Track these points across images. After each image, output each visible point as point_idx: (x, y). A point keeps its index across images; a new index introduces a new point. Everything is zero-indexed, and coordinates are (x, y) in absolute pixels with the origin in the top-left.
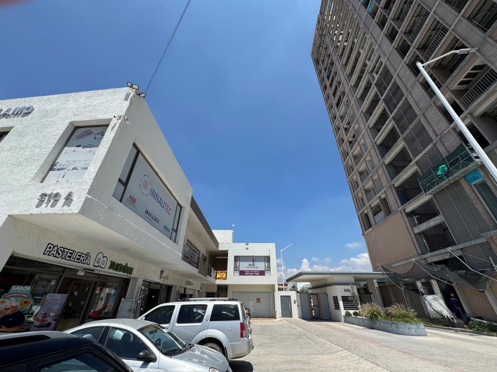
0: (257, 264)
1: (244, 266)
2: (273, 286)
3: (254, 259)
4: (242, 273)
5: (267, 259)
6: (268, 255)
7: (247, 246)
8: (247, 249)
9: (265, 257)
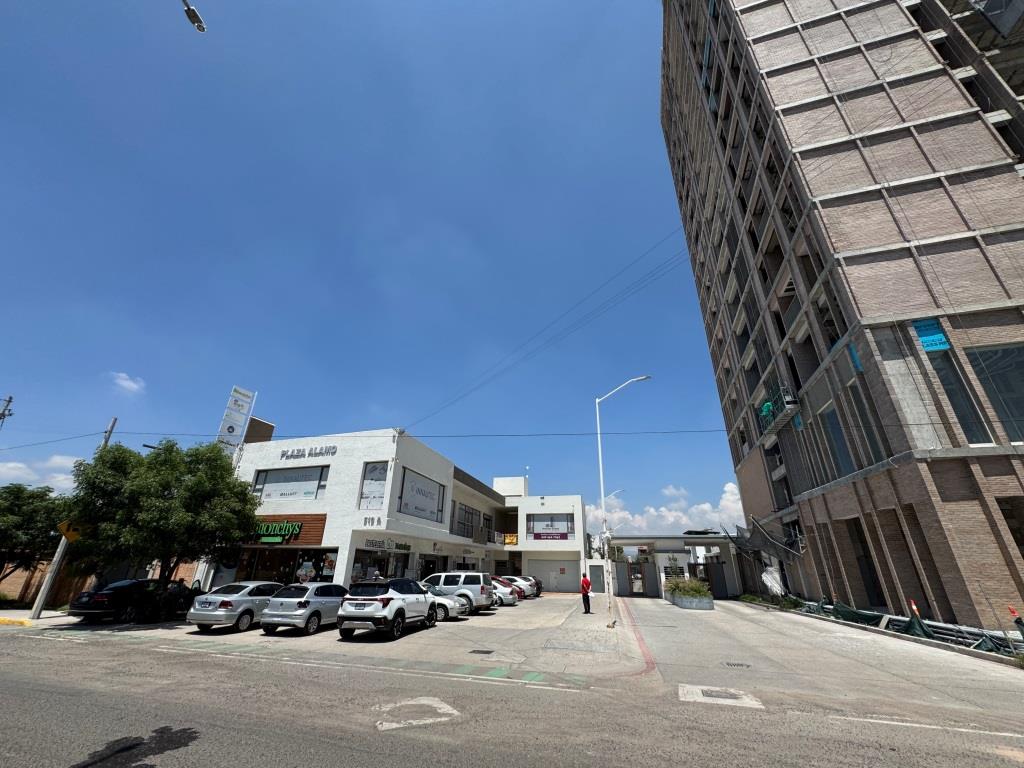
0: (557, 524)
1: (539, 527)
2: (579, 552)
3: (552, 518)
4: (538, 536)
5: (570, 518)
6: (571, 512)
7: (543, 501)
8: (543, 504)
9: (568, 514)
